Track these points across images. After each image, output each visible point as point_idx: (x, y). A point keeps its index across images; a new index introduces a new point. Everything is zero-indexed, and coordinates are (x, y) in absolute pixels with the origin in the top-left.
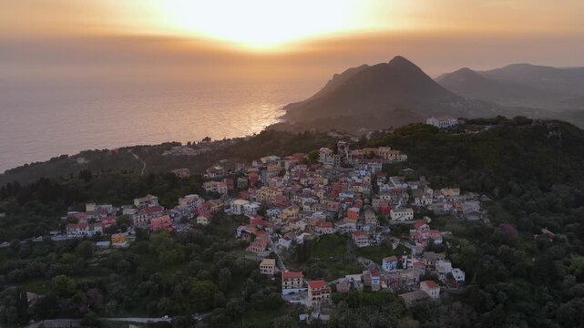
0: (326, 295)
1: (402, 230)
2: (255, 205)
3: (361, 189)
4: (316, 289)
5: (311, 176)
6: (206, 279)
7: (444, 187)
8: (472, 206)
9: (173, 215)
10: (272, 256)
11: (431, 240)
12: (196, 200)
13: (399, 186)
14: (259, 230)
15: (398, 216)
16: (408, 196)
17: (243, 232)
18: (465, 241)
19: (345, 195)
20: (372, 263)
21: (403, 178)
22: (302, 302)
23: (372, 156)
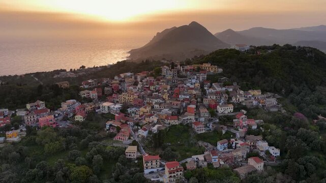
0: (179, 173)
1: (227, 120)
2: (118, 106)
3: (194, 92)
4: (172, 169)
5: (158, 84)
6: (83, 165)
7: (250, 89)
8: (271, 101)
9: (57, 115)
10: (134, 143)
11: (249, 127)
12: (74, 103)
13: (220, 89)
14: (123, 124)
15: (223, 110)
16: (227, 96)
17: (111, 125)
18: (273, 126)
19: (183, 96)
20: (210, 146)
21: (222, 84)
22: (161, 179)
23: (199, 70)
